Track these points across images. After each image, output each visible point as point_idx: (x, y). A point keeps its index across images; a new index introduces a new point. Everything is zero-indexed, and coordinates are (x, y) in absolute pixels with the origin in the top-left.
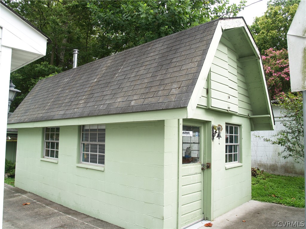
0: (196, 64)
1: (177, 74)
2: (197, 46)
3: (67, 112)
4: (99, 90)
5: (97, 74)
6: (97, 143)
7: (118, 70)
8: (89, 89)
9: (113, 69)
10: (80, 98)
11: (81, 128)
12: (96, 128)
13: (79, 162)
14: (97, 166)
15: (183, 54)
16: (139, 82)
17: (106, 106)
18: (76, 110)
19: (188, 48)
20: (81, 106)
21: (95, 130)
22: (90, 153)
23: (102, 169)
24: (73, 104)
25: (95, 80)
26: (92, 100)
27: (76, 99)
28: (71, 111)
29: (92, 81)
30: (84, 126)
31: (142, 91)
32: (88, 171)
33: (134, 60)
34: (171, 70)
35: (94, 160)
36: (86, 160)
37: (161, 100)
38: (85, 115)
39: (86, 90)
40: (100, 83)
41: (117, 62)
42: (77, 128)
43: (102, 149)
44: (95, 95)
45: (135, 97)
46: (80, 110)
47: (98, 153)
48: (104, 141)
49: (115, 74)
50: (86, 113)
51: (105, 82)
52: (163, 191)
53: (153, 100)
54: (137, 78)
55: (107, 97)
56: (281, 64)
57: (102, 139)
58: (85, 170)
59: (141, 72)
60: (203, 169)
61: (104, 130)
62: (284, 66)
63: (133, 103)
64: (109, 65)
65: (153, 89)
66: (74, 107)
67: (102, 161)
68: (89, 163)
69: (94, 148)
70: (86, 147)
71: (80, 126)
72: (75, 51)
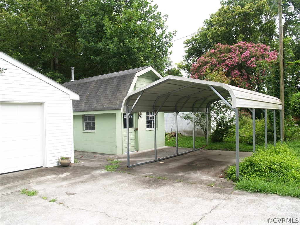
0: (126, 92)
1: (119, 96)
2: (127, 84)
3: (77, 109)
4: (91, 99)
5: (89, 90)
6: (91, 122)
7: (98, 90)
8: (86, 98)
9: (96, 89)
10: (82, 102)
11: (83, 116)
12: (90, 115)
13: (83, 130)
14: (92, 131)
15: (123, 87)
16: (107, 98)
17: (94, 107)
18: (81, 108)
19: (124, 84)
20: (83, 106)
21: (90, 116)
22: (88, 126)
23: (94, 132)
24: (79, 105)
25: (88, 94)
26: (88, 104)
27: (80, 103)
28: (79, 108)
29: (87, 94)
30: (84, 115)
31: (108, 102)
32: (88, 133)
33: (105, 86)
34: (118, 94)
35: (90, 129)
36: (86, 129)
37: (114, 106)
38: (86, 111)
39: (84, 98)
40: (91, 95)
41: (98, 85)
42: (82, 116)
43: (94, 124)
44: (89, 101)
45: (105, 104)
46: (83, 108)
47: (92, 126)
48: (94, 121)
49: (97, 92)
50: (86, 109)
51: (93, 95)
52: (116, 137)
53: (111, 106)
54: (106, 95)
55: (94, 103)
56: (224, 57)
57: (94, 120)
58: (86, 133)
59: (108, 93)
60: (135, 131)
61: (94, 116)
62: (225, 59)
63: (105, 107)
64: (94, 86)
65: (111, 102)
66: (80, 106)
67: (94, 129)
68: (88, 130)
69: (90, 124)
70: (86, 124)
71: (83, 115)
72: (72, 68)
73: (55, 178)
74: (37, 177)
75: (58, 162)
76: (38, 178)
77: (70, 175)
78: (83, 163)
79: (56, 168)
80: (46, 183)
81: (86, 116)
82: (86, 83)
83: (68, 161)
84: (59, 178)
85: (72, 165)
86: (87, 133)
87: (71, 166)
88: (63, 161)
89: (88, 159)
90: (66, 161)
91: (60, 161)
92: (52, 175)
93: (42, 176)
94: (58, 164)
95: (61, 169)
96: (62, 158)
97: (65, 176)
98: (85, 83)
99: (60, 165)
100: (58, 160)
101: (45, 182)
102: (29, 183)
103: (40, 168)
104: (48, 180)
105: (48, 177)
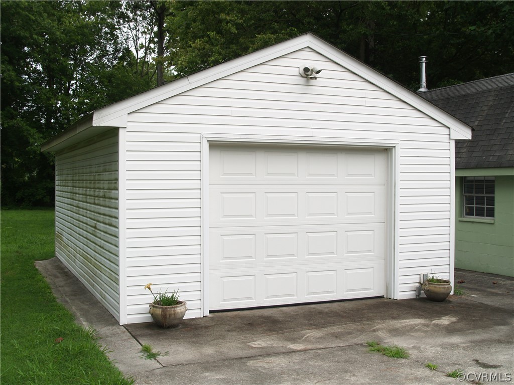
4: (484, 136)
5: (476, 114)
6: (484, 195)
7: (505, 113)
9: (498, 111)
10: (460, 145)
11: (463, 179)
12: (482, 179)
13: (461, 216)
14: (485, 218)
17: (496, 158)
20: (464, 155)
21: (481, 181)
22: (475, 206)
23: (492, 222)
25: (476, 123)
26: (478, 149)
30: (465, 177)
32: (475, 224)
35: (480, 213)
36: (470, 213)
38: (471, 166)
40: (484, 127)
42: (458, 180)
43: (491, 201)
44: (480, 143)
46: (464, 160)
47: (486, 206)
48: (493, 192)
49: (502, 119)
50: (473, 163)
51: (489, 127)
55: (496, 148)
57: (491, 190)
58: (470, 224)
61: (493, 181)
64: (491, 103)
67: (491, 214)
68: (475, 217)
69: (480, 201)
70: (469, 200)
71: (462, 177)
72: (422, 59)
73: (427, 326)
74: (383, 318)
75: (418, 290)
76: (387, 321)
77: (458, 321)
78: (475, 297)
79: (418, 304)
80: (412, 334)
81: (472, 181)
82: (467, 95)
83: (444, 288)
84: (437, 325)
85: (451, 300)
86: (473, 222)
87: (450, 302)
88: (432, 288)
89: (479, 288)
90: (439, 289)
91: (427, 287)
92: (416, 318)
93: (394, 318)
94: (419, 293)
95: (429, 305)
96: (432, 281)
97: (448, 323)
98: (463, 96)
99: (423, 295)
100: (417, 285)
101: (408, 331)
102: (374, 331)
103: (379, 300)
104: (412, 329)
105: (408, 320)
